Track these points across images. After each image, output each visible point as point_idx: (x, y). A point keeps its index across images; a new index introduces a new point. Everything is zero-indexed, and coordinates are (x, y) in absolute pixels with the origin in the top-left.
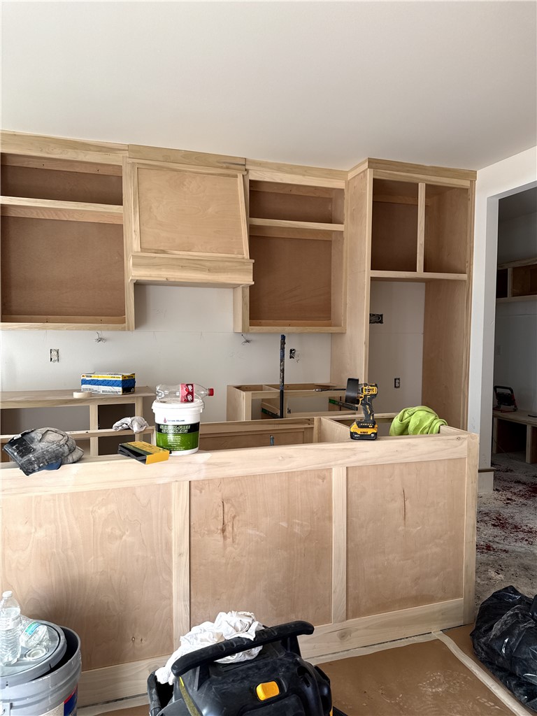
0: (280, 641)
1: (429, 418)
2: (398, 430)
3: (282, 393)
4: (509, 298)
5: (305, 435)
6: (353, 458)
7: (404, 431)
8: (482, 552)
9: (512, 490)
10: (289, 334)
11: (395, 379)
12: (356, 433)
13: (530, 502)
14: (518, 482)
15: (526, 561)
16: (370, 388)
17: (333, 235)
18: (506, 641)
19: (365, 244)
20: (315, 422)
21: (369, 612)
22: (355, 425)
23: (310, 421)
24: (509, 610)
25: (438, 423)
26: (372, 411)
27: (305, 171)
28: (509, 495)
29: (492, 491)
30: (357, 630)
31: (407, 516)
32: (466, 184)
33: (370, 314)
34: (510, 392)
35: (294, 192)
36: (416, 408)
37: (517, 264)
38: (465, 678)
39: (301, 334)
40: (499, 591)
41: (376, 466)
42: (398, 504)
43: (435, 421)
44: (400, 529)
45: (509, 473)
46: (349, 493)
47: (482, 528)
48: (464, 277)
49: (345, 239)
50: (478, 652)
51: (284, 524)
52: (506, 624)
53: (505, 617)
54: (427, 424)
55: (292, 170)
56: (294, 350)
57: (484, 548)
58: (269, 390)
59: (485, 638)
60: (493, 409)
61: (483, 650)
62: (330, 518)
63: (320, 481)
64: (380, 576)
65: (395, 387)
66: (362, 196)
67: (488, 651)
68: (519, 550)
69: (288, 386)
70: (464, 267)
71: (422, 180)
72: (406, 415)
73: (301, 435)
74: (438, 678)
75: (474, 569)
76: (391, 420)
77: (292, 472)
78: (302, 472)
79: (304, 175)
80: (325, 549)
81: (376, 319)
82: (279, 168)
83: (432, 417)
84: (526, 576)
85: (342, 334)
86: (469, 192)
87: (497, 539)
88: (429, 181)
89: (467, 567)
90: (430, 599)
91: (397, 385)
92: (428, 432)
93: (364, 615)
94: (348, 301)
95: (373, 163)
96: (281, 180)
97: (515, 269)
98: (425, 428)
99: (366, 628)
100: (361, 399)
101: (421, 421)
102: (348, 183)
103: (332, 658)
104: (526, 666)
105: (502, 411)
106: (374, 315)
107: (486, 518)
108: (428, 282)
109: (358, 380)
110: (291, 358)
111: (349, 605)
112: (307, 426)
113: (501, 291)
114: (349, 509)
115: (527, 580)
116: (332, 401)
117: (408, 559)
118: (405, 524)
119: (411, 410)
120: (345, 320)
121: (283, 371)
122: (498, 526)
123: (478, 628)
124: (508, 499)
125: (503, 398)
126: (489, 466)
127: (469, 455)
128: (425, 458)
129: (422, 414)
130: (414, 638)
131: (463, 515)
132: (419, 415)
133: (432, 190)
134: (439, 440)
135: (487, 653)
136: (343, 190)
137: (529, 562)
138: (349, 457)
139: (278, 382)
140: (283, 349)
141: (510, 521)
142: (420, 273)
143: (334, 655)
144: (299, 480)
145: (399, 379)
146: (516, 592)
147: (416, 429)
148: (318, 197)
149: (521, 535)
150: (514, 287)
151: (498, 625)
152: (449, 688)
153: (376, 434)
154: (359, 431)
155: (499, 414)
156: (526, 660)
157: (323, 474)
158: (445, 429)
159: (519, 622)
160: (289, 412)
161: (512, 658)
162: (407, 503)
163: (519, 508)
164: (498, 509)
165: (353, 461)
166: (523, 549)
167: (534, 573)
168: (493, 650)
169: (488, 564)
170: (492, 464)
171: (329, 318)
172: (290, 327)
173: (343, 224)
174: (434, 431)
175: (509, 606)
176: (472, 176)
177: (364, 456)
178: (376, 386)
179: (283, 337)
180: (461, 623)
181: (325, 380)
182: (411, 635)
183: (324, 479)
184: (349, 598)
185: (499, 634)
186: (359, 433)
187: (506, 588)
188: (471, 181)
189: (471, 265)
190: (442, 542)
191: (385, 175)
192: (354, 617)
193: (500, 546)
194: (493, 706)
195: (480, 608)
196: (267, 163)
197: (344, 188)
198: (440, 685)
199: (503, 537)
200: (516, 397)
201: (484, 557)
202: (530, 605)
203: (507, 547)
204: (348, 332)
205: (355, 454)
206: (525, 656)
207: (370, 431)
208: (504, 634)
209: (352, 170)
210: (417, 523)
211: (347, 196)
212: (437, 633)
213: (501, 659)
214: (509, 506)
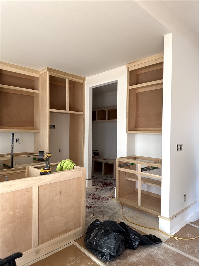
0: (8, 264)
1: (70, 163)
2: (59, 169)
3: (12, 157)
4: (97, 121)
5: (22, 175)
6: (41, 182)
7: (61, 169)
8: (88, 209)
9: (98, 185)
10: (16, 132)
11: (60, 149)
12: (42, 172)
13: (103, 188)
14: (100, 182)
15: (102, 209)
16: (48, 154)
17: (34, 94)
18: (95, 239)
19: (47, 99)
20: (26, 169)
21: (48, 240)
22: (42, 169)
23: (24, 169)
24: (96, 228)
25: (73, 165)
26: (49, 163)
27: (23, 68)
28: (97, 187)
29: (92, 186)
30: (43, 248)
31: (62, 201)
32: (82, 81)
33: (50, 125)
34: (97, 152)
35: (18, 76)
36: (66, 160)
37: (99, 110)
38: (82, 256)
39: (21, 132)
40: (93, 222)
41: (50, 184)
42: (58, 197)
43: (72, 165)
44: (59, 206)
45: (97, 179)
46: (39, 196)
47: (89, 200)
48: (82, 113)
49: (39, 96)
50: (87, 245)
51: (11, 213)
52: (95, 233)
53: (95, 231)
54: (69, 166)
55: (17, 67)
56: (18, 139)
57: (89, 207)
58: (7, 156)
59: (89, 240)
60: (92, 158)
61: (88, 244)
62: (32, 207)
63: (28, 193)
64: (52, 225)
65: (60, 152)
66: (45, 81)
67: (90, 244)
68: (100, 206)
69: (15, 154)
70: (82, 110)
71: (68, 78)
72: (62, 163)
73: (20, 175)
74: (73, 259)
75: (85, 216)
76: (57, 165)
77: (15, 191)
78: (19, 191)
79: (22, 70)
80: (29, 219)
81: (52, 127)
82: (11, 66)
83: (71, 163)
84: (102, 214)
85: (39, 132)
86: (83, 84)
87: (93, 203)
88: (70, 79)
89: (83, 215)
90: (70, 230)
91: (60, 151)
92: (69, 169)
93: (45, 242)
94: (41, 120)
95: (49, 69)
96: (12, 70)
97: (98, 111)
98: (69, 167)
99: (46, 247)
100: (44, 159)
101: (67, 165)
102: (40, 75)
103: (32, 263)
104: (101, 246)
105: (95, 158)
106: (51, 125)
107: (90, 196)
108: (71, 114)
109: (43, 152)
110: (17, 142)
111: (40, 240)
112: (23, 171)
113: (94, 118)
114: (40, 202)
115: (101, 216)
116: (34, 159)
117: (62, 217)
118: (61, 204)
119: (64, 161)
120: (40, 127)
121: (13, 148)
122: (94, 198)
123: (86, 237)
124: (97, 188)
125: (95, 154)
126: (91, 178)
127: (83, 176)
128: (68, 178)
129: (68, 162)
130: (65, 246)
131: (81, 197)
132: (67, 163)
133: (71, 82)
134: (73, 171)
135: (89, 245)
136: (38, 78)
137: (103, 209)
138: (39, 182)
139: (11, 152)
140: (13, 139)
141: (97, 196)
142: (67, 111)
143: (33, 261)
144: (18, 194)
145: (61, 149)
146: (98, 221)
147: (66, 168)
148: (28, 79)
149: (101, 200)
150: (98, 117)
151: (93, 234)
152: (76, 261)
153: (50, 172)
154: (44, 171)
155: (94, 159)
156: (101, 244)
157: (29, 190)
158: (76, 167)
159: (99, 232)
160: (16, 165)
161: (97, 245)
162: (62, 196)
163: (100, 191)
164: (94, 192)
165: (41, 183)
166: (101, 205)
167: (104, 213)
168: (91, 243)
169: (90, 213)
170: (92, 177)
171: (33, 126)
172: (16, 130)
173: (38, 90)
174: (72, 168)
175: (96, 227)
176: (84, 79)
177: (45, 181)
178: (50, 153)
179: (13, 134)
180: (81, 236)
181: (32, 151)
182: (64, 245)
183: (29, 192)
184: (39, 237)
185: (93, 237)
186: (44, 172)
187: (95, 220)
188: (84, 81)
189: (84, 109)
190: (74, 208)
191: (54, 74)
192: (42, 244)
193: (94, 206)
194: (91, 263)
195: (87, 229)
196: (5, 63)
197: (38, 77)
198: (73, 261)
199: (95, 202)
200: (99, 153)
201: (88, 211)
202: (102, 224)
203: (96, 206)
204: (41, 132)
205: (42, 181)
206: (101, 243)
207: (48, 171)
208: (94, 237)
209: (41, 71)
210: (65, 203)
211: (40, 80)
212: (73, 242)
213: (94, 246)
214: (97, 191)
